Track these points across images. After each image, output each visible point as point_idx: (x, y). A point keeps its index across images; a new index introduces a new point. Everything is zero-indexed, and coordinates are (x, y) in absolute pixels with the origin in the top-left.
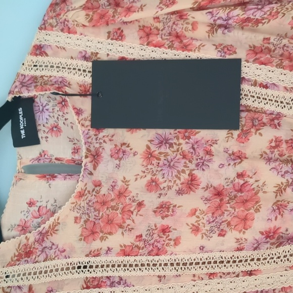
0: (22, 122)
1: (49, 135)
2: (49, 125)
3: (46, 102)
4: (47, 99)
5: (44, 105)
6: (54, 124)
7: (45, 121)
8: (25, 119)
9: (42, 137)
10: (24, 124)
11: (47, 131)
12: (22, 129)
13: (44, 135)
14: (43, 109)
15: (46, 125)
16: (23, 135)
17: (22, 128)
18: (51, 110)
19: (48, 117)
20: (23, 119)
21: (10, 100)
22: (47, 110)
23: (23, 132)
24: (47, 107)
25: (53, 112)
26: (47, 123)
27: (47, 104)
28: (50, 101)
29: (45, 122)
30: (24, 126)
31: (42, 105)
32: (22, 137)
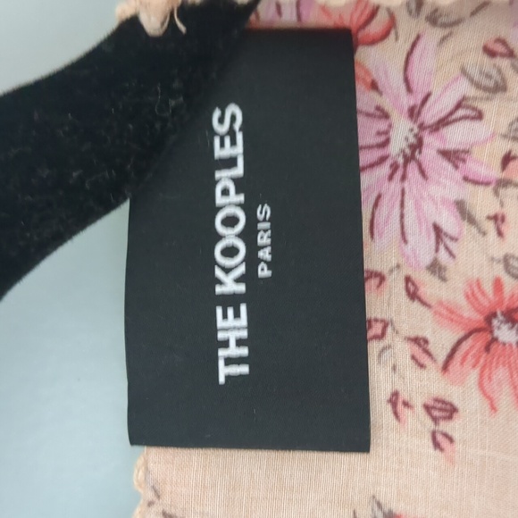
0: (230, 236)
1: (463, 391)
2: (450, 292)
3: (464, 88)
4: (477, 61)
5: (431, 114)
6: (498, 285)
7: (422, 247)
8: (264, 212)
9: (394, 399)
10: (252, 260)
11: (443, 342)
12: (232, 301)
13: (424, 384)
14: (418, 145)
15: (430, 287)
16: (234, 351)
17: (229, 285)
18: (486, 163)
19: (449, 222)
20: (249, 208)
21: (153, 24)
22: (453, 157)
23: (232, 327)
24: (456, 136)
25: (503, 183)
26: (435, 268)
27: (466, 110)
28: (500, 88)
29: (427, 259)
30: (249, 278)
31: (413, 113)
32: (224, 371)
